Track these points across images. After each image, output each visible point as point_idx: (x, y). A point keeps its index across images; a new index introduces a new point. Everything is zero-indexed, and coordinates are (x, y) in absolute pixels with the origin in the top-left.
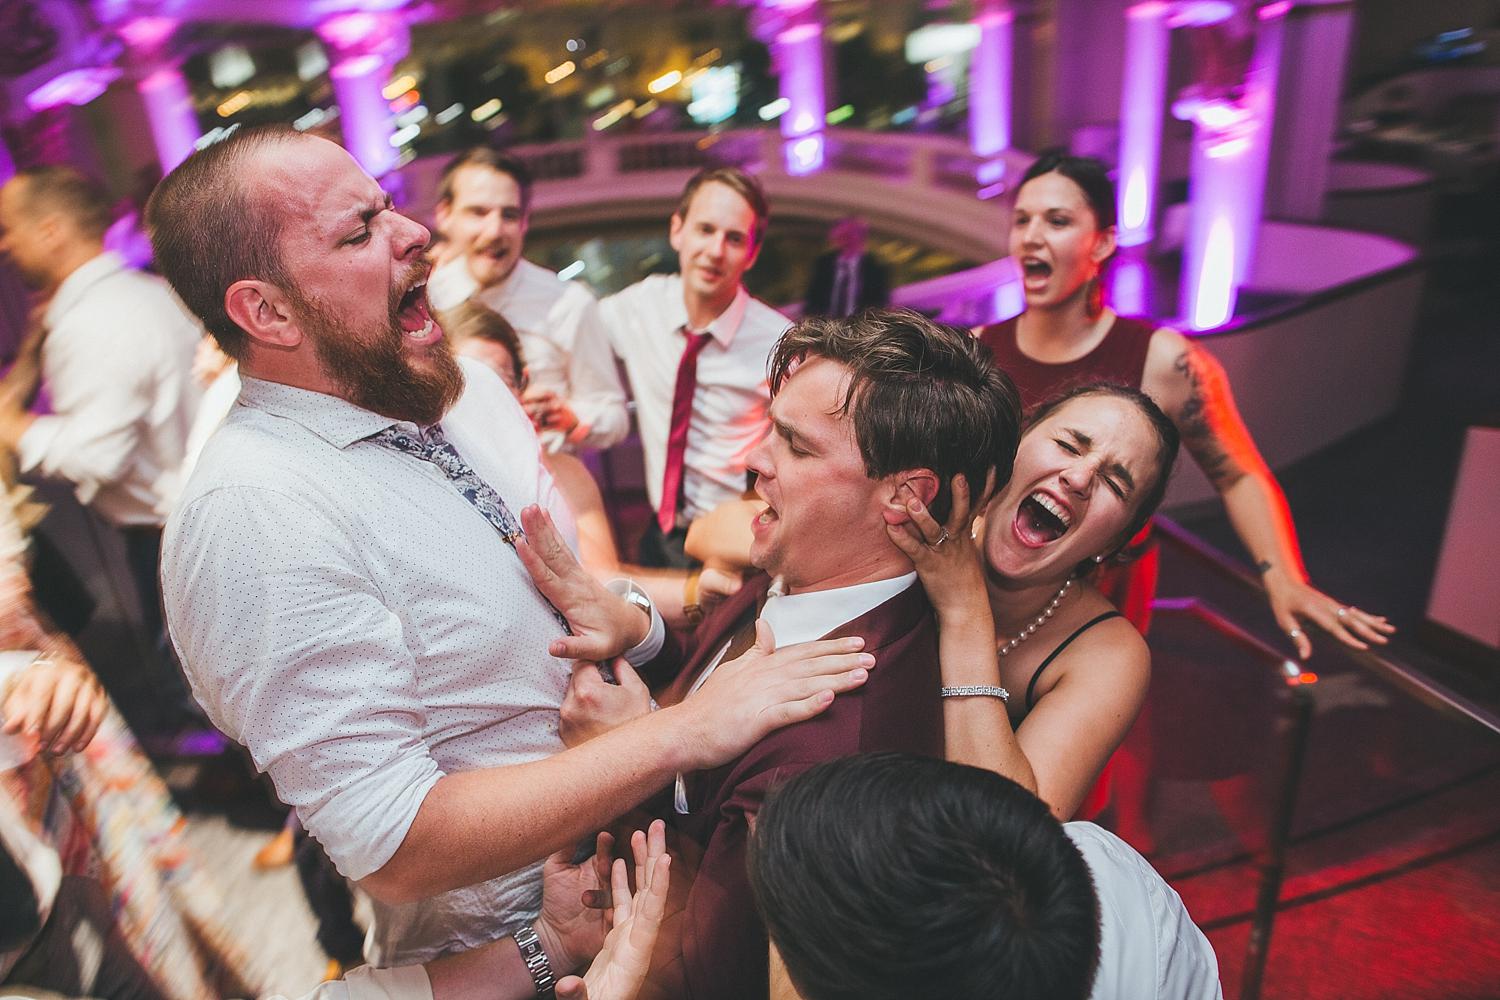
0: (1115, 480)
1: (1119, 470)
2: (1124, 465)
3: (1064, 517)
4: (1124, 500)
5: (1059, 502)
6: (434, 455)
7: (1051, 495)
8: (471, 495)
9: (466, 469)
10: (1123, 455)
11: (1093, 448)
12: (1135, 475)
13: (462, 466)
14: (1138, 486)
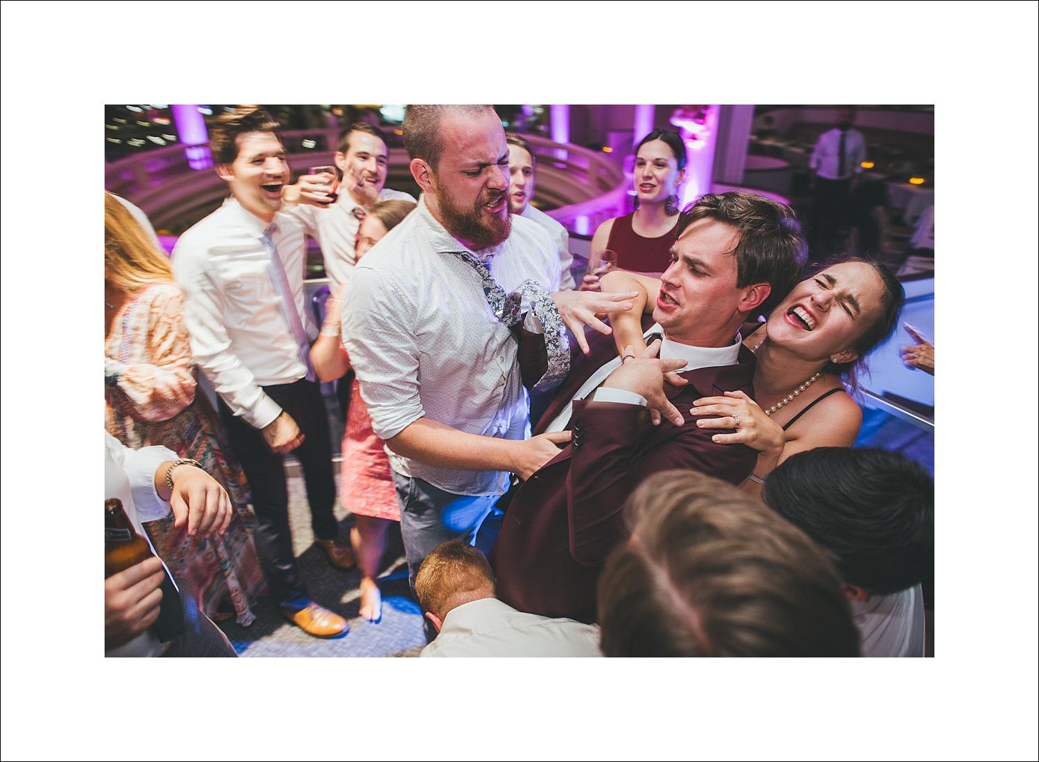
0: (847, 305)
1: (850, 299)
2: (854, 296)
3: (810, 322)
4: (853, 319)
5: (808, 312)
6: (478, 266)
7: (804, 308)
8: (487, 291)
9: (490, 278)
10: (854, 291)
11: (836, 285)
12: (861, 305)
13: (489, 276)
14: (863, 311)
